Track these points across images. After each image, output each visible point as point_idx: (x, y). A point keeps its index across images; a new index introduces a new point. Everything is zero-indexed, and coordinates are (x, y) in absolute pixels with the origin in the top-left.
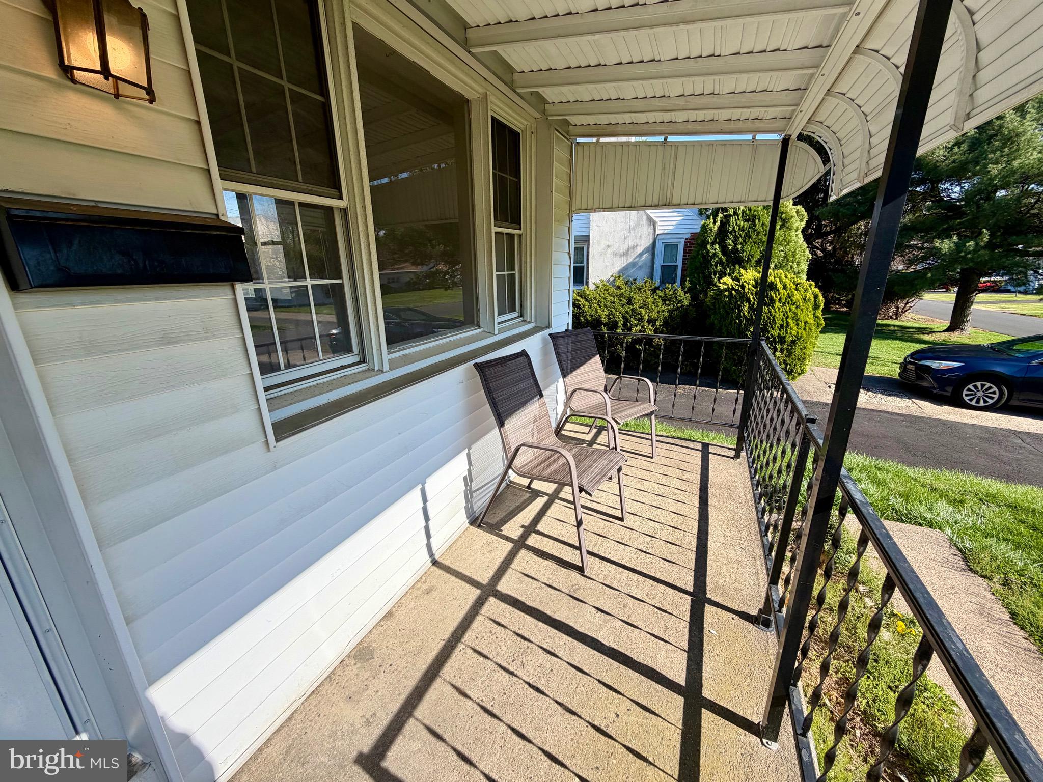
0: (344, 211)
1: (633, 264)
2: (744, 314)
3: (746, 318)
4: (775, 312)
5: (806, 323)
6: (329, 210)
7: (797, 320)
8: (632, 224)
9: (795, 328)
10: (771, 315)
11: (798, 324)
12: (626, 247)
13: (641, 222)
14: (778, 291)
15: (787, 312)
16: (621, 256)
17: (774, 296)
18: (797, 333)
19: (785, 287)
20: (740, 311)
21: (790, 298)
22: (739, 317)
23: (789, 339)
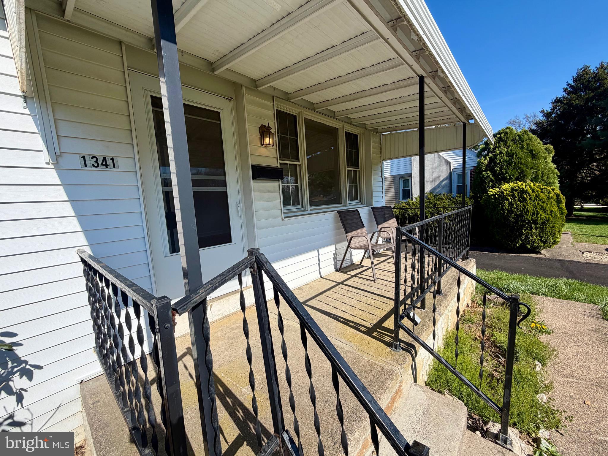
0: (300, 165)
1: (438, 186)
2: (505, 207)
3: (507, 210)
4: (528, 206)
5: (552, 211)
6: (296, 165)
7: (544, 210)
8: (436, 165)
9: (544, 215)
10: (525, 207)
11: (545, 212)
12: (434, 177)
13: (442, 163)
14: (529, 194)
15: (536, 205)
16: (431, 182)
17: (526, 196)
18: (546, 217)
19: (533, 191)
20: (503, 206)
21: (537, 197)
22: (502, 209)
23: (540, 221)
